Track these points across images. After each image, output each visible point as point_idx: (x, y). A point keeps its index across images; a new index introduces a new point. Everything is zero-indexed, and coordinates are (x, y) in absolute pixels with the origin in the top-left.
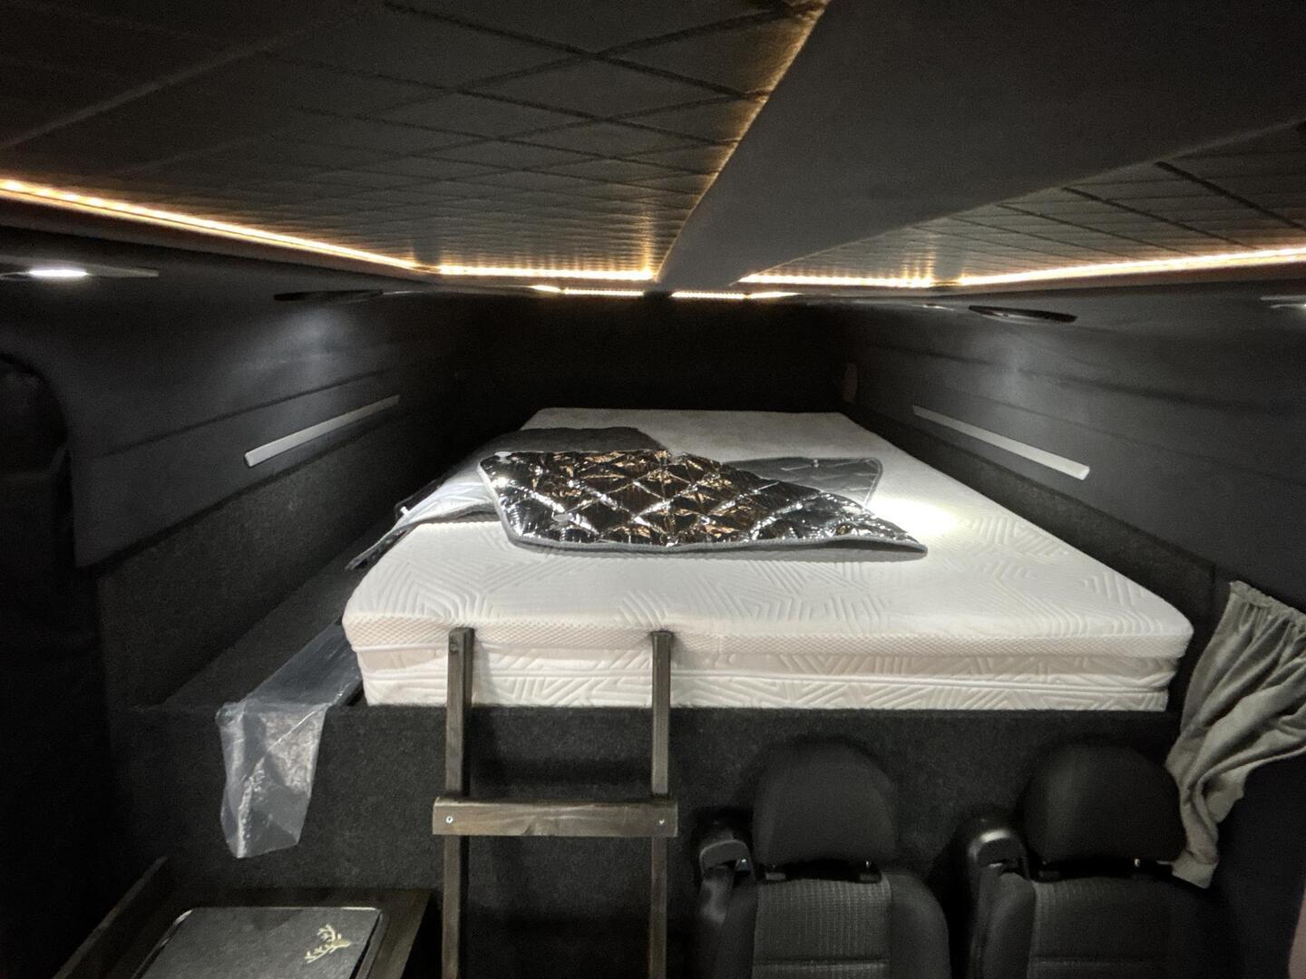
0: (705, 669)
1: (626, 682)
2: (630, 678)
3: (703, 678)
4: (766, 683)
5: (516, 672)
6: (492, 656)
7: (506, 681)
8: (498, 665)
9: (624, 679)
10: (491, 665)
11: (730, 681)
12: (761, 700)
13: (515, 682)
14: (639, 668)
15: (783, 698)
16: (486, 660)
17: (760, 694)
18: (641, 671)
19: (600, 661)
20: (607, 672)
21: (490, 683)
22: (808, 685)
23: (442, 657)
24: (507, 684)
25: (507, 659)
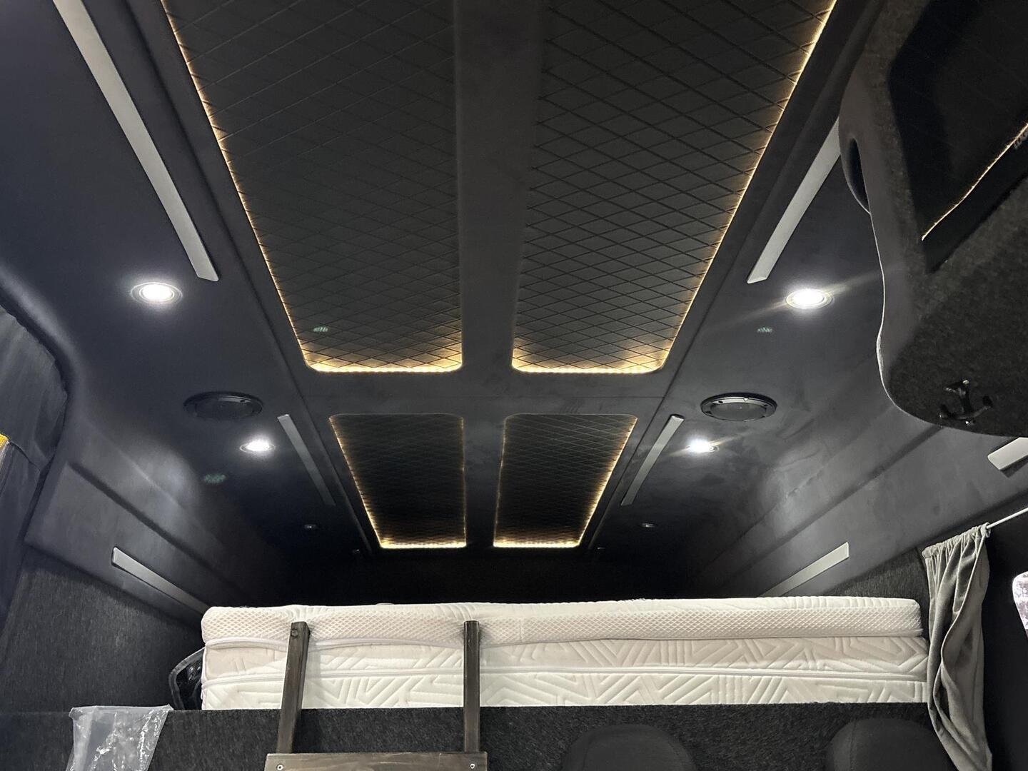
0: (511, 665)
1: (441, 682)
2: (444, 676)
3: (510, 674)
4: (566, 677)
5: (344, 672)
6: (323, 658)
7: (333, 682)
8: (328, 666)
9: (439, 677)
10: (322, 666)
11: (535, 677)
12: (564, 699)
13: (341, 682)
14: (452, 666)
15: (585, 696)
16: (318, 661)
17: (564, 691)
18: (453, 669)
19: (418, 659)
20: (425, 670)
21: (319, 685)
22: (605, 677)
23: (280, 658)
24: (335, 685)
25: (336, 661)
